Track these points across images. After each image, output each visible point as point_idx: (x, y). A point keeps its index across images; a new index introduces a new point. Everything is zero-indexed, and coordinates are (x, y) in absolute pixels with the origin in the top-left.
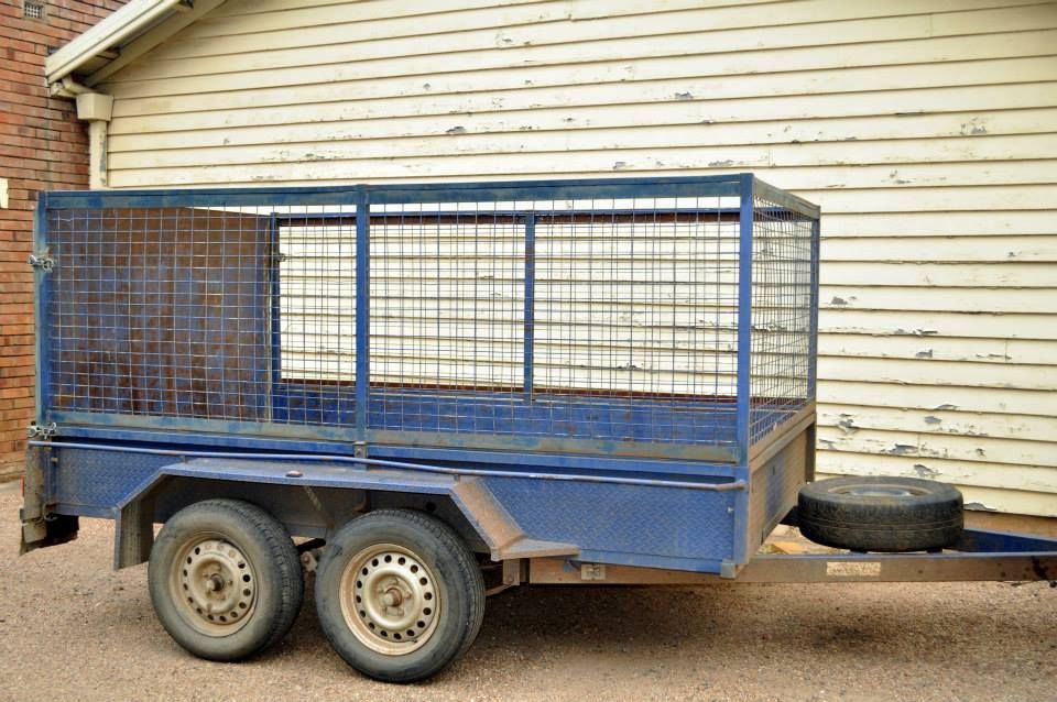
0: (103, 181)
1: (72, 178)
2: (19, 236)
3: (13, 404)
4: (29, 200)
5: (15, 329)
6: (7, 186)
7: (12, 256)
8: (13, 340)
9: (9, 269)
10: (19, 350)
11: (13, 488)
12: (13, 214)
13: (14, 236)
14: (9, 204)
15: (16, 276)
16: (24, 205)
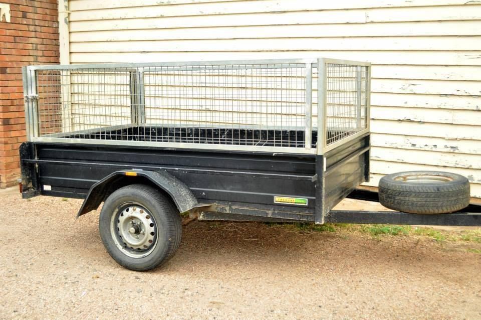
0: (66, 7)
1: (47, 6)
2: (18, 39)
3: (17, 139)
4: (23, 17)
5: (16, 96)
6: (9, 9)
7: (14, 52)
8: (16, 102)
9: (12, 59)
10: (19, 109)
11: (15, 190)
12: (13, 26)
13: (15, 39)
14: (11, 20)
15: (16, 64)
16: (20, 20)
